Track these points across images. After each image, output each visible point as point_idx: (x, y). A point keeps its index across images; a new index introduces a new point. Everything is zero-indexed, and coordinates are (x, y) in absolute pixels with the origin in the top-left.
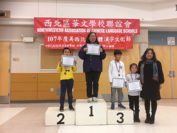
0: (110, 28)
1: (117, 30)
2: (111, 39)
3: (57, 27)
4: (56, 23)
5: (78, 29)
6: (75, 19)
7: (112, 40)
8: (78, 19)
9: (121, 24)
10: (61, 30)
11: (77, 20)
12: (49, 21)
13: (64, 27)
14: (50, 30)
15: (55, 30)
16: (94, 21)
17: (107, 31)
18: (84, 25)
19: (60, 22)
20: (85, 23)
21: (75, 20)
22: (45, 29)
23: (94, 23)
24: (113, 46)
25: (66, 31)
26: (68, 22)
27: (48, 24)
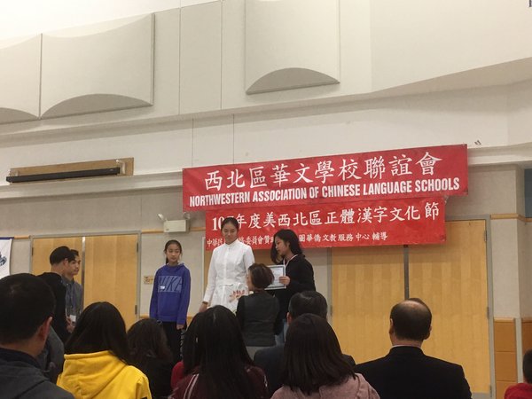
0: (376, 180)
1: (397, 183)
2: (378, 214)
3: (234, 189)
4: (232, 178)
5: (286, 191)
6: (279, 163)
7: (380, 216)
8: (286, 162)
9: (407, 165)
10: (245, 197)
11: (283, 166)
12: (217, 175)
13: (252, 186)
14: (218, 199)
15: (230, 197)
16: (330, 162)
17: (367, 191)
18: (302, 176)
19: (242, 176)
20: (304, 170)
21: (280, 166)
22: (207, 196)
23: (329, 171)
24: (384, 235)
25: (255, 199)
26: (260, 172)
27: (213, 184)
